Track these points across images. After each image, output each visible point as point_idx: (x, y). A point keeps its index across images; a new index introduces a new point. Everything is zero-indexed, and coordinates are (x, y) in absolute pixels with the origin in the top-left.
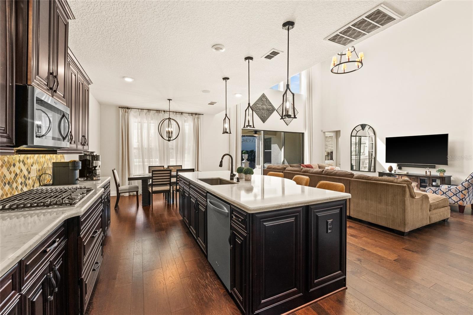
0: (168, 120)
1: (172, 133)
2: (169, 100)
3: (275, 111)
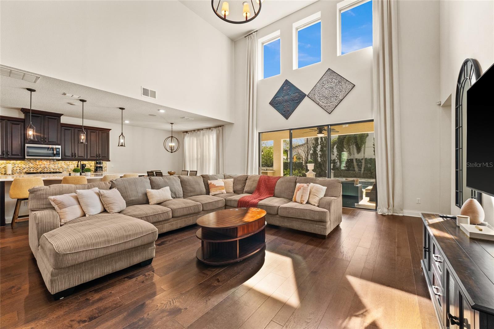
0: (171, 138)
1: (174, 147)
2: (172, 124)
3: (306, 96)
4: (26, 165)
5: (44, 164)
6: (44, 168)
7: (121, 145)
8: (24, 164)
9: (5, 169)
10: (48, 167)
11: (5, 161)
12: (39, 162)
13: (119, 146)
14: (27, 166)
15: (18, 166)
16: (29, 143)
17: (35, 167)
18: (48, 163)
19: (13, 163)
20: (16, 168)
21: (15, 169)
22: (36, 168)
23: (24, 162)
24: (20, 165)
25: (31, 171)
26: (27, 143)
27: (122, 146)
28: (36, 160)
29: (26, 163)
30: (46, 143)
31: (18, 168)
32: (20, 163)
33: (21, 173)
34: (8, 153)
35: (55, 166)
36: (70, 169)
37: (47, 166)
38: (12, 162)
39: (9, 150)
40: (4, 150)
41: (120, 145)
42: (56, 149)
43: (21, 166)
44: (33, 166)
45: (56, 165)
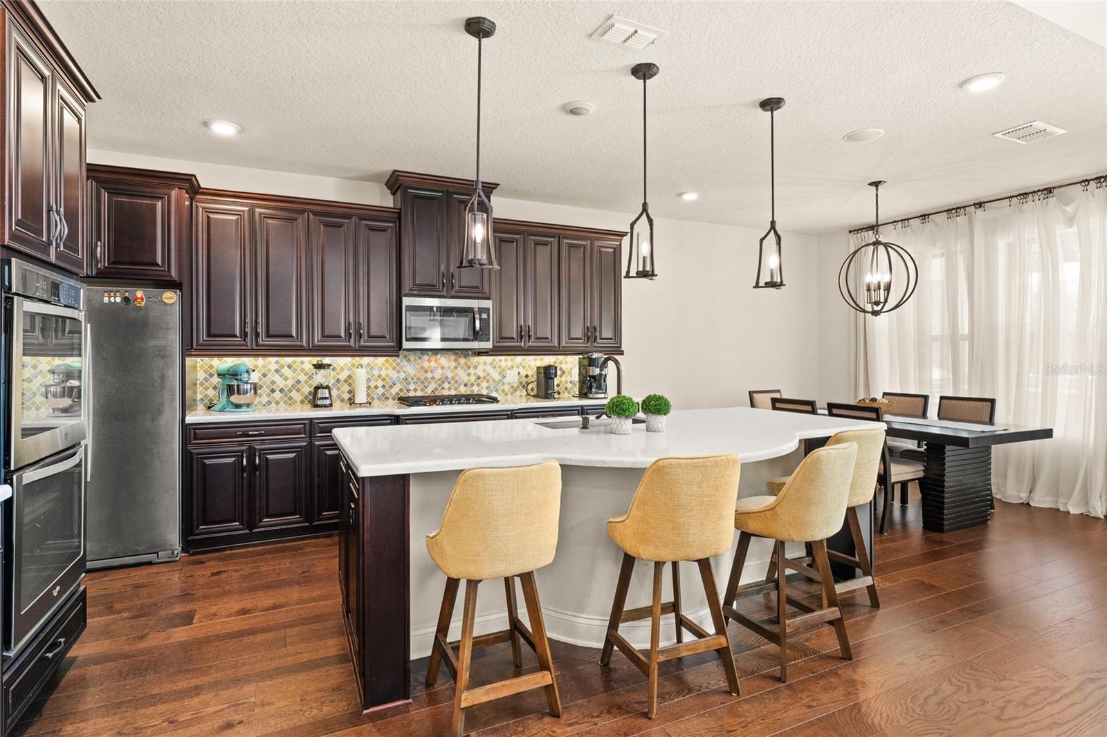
0: (872, 248)
2: (878, 185)
4: (398, 372)
5: (443, 368)
6: (443, 382)
7: (768, 280)
8: (394, 369)
9: (350, 385)
10: (453, 378)
11: (349, 359)
12: (429, 361)
13: (757, 286)
14: (402, 375)
15: (380, 376)
16: (411, 292)
17: (418, 379)
18: (453, 364)
19: (368, 365)
20: (376, 380)
21: (372, 384)
22: (423, 382)
23: (394, 361)
24: (383, 373)
25: (408, 391)
26: (406, 295)
27: (771, 284)
28: (423, 354)
29: (398, 364)
30: (452, 293)
31: (380, 383)
32: (383, 364)
33: (387, 398)
34: (360, 329)
35: (469, 375)
36: (509, 384)
37: (450, 375)
38: (366, 360)
39: (362, 321)
40: (352, 320)
41: (762, 284)
42: (482, 310)
43: (387, 375)
44: (415, 375)
45: (472, 371)
